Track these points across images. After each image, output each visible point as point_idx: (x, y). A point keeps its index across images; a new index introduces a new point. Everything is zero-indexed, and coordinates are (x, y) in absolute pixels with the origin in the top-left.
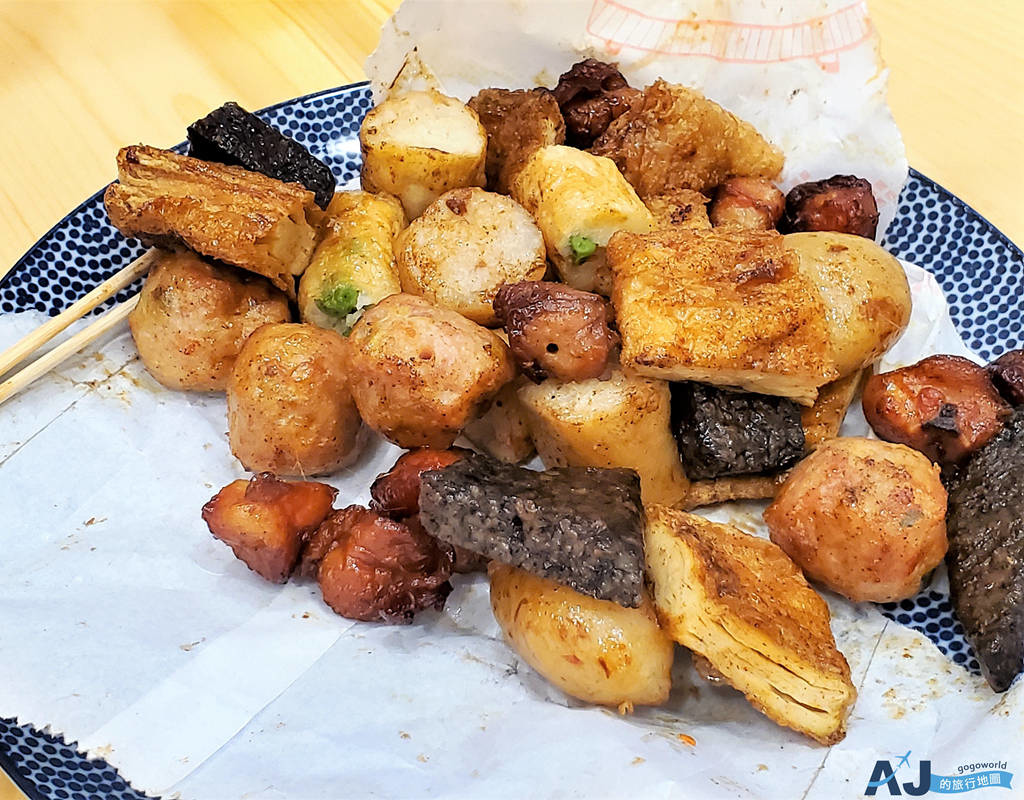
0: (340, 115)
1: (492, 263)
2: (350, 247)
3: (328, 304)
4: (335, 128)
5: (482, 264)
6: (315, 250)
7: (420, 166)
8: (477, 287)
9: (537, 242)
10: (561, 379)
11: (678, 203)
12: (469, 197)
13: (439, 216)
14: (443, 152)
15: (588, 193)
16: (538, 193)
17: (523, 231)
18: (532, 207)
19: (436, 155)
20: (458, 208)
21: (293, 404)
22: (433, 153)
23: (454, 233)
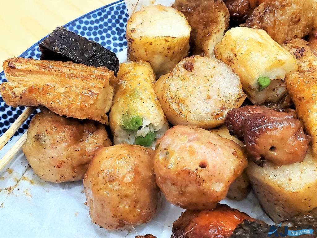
0: (106, 20)
1: (215, 97)
2: (133, 95)
3: (128, 127)
4: (105, 27)
5: (209, 98)
6: (113, 97)
7: (161, 46)
8: (210, 110)
9: (237, 82)
10: (275, 163)
11: (297, 47)
12: (194, 61)
13: (180, 74)
14: (173, 38)
15: (264, 52)
16: (232, 55)
17: (228, 76)
18: (229, 62)
19: (170, 39)
20: (189, 68)
21: (126, 196)
22: (168, 39)
23: (190, 82)
